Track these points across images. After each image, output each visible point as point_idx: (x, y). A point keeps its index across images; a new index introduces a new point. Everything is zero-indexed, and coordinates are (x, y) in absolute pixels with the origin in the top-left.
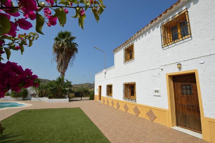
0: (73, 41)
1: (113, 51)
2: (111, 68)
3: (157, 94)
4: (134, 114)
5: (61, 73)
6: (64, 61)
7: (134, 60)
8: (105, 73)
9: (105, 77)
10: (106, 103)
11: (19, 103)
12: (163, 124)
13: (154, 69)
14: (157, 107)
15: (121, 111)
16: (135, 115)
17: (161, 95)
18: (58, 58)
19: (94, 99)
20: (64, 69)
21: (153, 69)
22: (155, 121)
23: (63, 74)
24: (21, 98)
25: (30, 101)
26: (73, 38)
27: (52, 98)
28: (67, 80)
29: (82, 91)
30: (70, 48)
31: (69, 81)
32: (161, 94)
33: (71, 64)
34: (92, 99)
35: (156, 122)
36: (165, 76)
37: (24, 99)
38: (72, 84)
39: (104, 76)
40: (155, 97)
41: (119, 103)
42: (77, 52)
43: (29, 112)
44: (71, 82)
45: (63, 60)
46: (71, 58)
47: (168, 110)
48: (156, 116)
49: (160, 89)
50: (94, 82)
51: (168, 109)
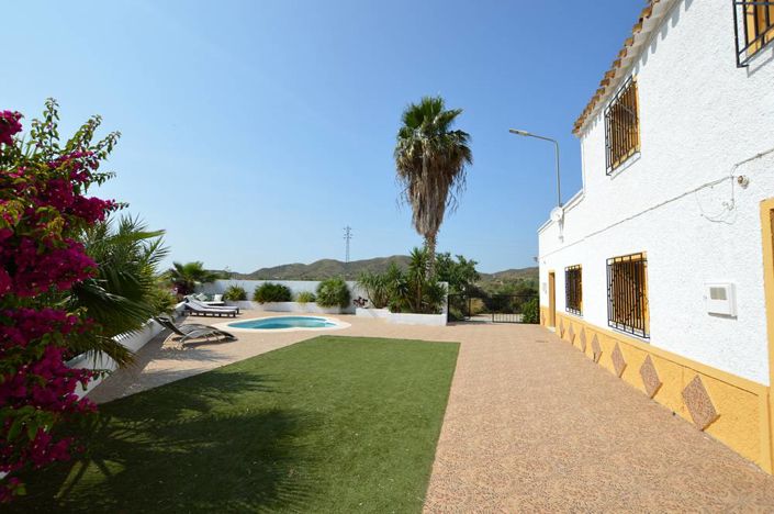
0: (453, 127)
1: (574, 131)
2: (576, 202)
3: (721, 306)
4: (642, 388)
5: (426, 236)
6: (428, 198)
7: (637, 155)
8: (562, 222)
9: (561, 237)
10: (567, 337)
11: (329, 319)
12: (745, 453)
13: (711, 185)
14: (721, 368)
15: (604, 370)
16: (645, 392)
17: (740, 313)
18: (412, 193)
19: (539, 323)
20: (431, 223)
21: (706, 186)
22: (712, 431)
23: (431, 238)
24: (337, 309)
25: (353, 316)
26: (447, 119)
27: (400, 312)
28: (461, 258)
29: (515, 293)
30: (440, 153)
31: (468, 261)
32: (739, 309)
33: (451, 205)
34: (532, 322)
35: (718, 437)
36: (756, 215)
37: (344, 310)
38: (478, 269)
39: (558, 235)
40: (715, 318)
41: (600, 338)
42: (469, 159)
43: (330, 340)
44: (472, 263)
45: (425, 195)
46: (451, 182)
47: (768, 388)
48: (718, 412)
49: (733, 281)
50: (536, 259)
51: (768, 384)
